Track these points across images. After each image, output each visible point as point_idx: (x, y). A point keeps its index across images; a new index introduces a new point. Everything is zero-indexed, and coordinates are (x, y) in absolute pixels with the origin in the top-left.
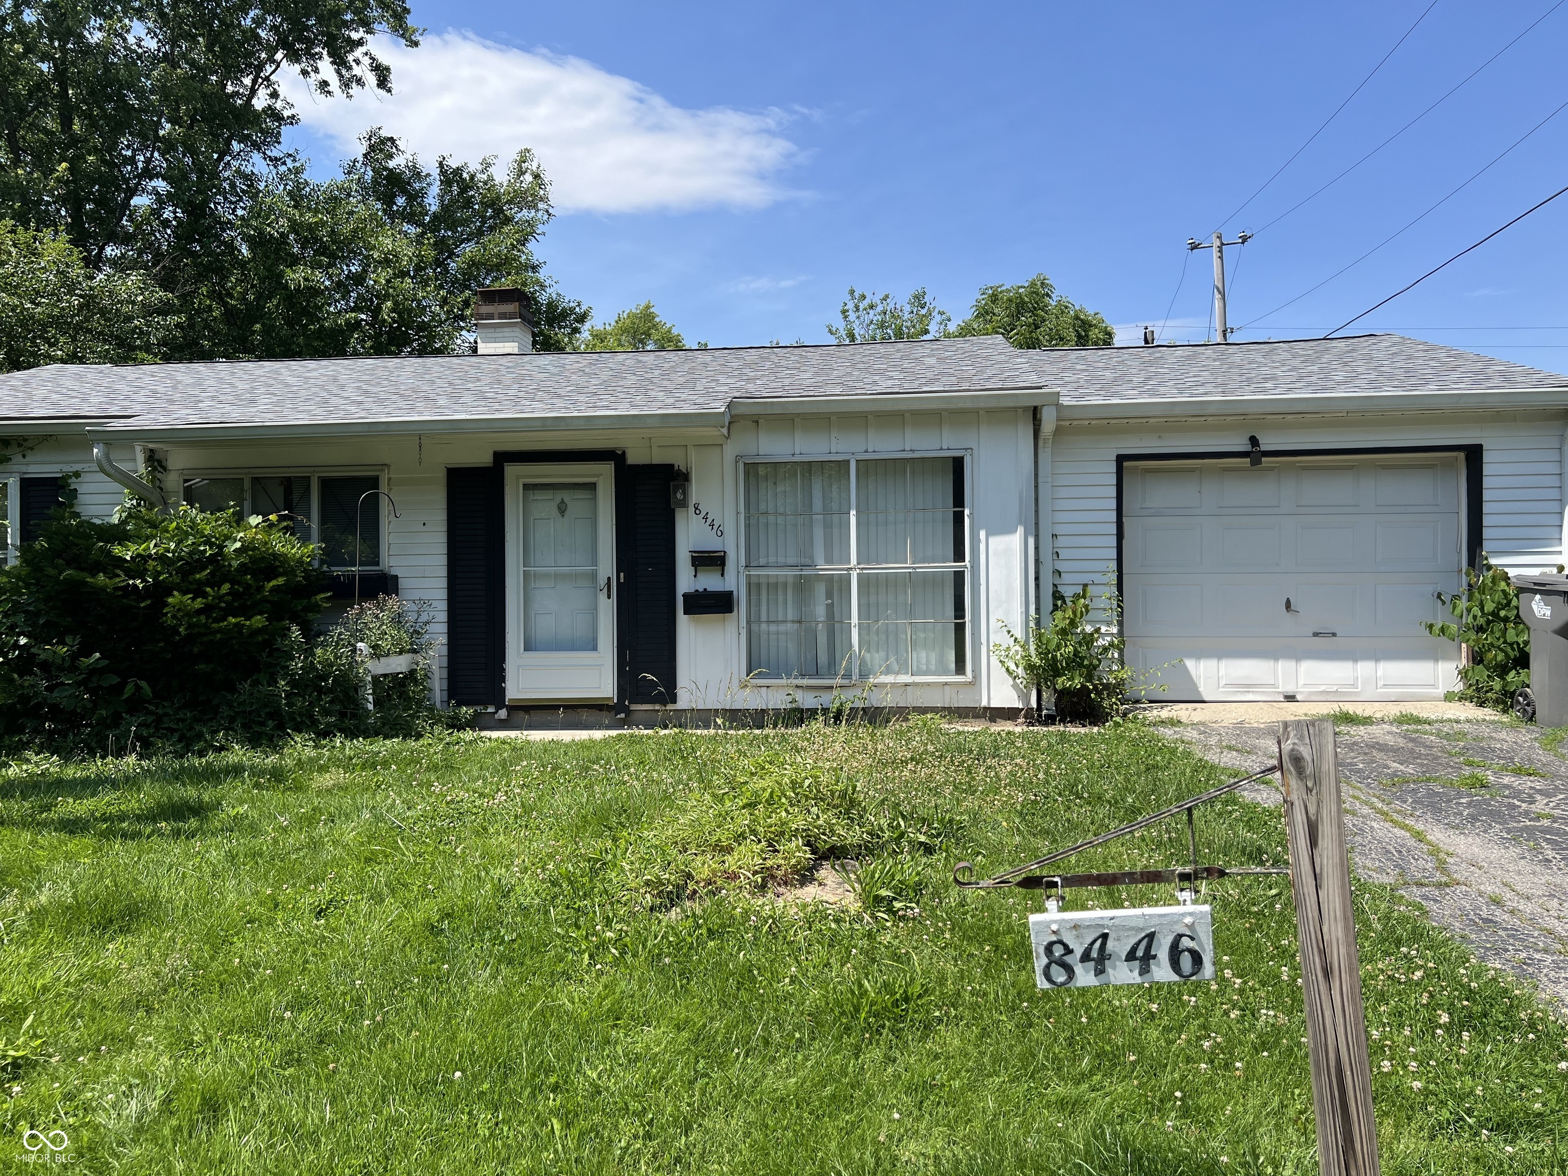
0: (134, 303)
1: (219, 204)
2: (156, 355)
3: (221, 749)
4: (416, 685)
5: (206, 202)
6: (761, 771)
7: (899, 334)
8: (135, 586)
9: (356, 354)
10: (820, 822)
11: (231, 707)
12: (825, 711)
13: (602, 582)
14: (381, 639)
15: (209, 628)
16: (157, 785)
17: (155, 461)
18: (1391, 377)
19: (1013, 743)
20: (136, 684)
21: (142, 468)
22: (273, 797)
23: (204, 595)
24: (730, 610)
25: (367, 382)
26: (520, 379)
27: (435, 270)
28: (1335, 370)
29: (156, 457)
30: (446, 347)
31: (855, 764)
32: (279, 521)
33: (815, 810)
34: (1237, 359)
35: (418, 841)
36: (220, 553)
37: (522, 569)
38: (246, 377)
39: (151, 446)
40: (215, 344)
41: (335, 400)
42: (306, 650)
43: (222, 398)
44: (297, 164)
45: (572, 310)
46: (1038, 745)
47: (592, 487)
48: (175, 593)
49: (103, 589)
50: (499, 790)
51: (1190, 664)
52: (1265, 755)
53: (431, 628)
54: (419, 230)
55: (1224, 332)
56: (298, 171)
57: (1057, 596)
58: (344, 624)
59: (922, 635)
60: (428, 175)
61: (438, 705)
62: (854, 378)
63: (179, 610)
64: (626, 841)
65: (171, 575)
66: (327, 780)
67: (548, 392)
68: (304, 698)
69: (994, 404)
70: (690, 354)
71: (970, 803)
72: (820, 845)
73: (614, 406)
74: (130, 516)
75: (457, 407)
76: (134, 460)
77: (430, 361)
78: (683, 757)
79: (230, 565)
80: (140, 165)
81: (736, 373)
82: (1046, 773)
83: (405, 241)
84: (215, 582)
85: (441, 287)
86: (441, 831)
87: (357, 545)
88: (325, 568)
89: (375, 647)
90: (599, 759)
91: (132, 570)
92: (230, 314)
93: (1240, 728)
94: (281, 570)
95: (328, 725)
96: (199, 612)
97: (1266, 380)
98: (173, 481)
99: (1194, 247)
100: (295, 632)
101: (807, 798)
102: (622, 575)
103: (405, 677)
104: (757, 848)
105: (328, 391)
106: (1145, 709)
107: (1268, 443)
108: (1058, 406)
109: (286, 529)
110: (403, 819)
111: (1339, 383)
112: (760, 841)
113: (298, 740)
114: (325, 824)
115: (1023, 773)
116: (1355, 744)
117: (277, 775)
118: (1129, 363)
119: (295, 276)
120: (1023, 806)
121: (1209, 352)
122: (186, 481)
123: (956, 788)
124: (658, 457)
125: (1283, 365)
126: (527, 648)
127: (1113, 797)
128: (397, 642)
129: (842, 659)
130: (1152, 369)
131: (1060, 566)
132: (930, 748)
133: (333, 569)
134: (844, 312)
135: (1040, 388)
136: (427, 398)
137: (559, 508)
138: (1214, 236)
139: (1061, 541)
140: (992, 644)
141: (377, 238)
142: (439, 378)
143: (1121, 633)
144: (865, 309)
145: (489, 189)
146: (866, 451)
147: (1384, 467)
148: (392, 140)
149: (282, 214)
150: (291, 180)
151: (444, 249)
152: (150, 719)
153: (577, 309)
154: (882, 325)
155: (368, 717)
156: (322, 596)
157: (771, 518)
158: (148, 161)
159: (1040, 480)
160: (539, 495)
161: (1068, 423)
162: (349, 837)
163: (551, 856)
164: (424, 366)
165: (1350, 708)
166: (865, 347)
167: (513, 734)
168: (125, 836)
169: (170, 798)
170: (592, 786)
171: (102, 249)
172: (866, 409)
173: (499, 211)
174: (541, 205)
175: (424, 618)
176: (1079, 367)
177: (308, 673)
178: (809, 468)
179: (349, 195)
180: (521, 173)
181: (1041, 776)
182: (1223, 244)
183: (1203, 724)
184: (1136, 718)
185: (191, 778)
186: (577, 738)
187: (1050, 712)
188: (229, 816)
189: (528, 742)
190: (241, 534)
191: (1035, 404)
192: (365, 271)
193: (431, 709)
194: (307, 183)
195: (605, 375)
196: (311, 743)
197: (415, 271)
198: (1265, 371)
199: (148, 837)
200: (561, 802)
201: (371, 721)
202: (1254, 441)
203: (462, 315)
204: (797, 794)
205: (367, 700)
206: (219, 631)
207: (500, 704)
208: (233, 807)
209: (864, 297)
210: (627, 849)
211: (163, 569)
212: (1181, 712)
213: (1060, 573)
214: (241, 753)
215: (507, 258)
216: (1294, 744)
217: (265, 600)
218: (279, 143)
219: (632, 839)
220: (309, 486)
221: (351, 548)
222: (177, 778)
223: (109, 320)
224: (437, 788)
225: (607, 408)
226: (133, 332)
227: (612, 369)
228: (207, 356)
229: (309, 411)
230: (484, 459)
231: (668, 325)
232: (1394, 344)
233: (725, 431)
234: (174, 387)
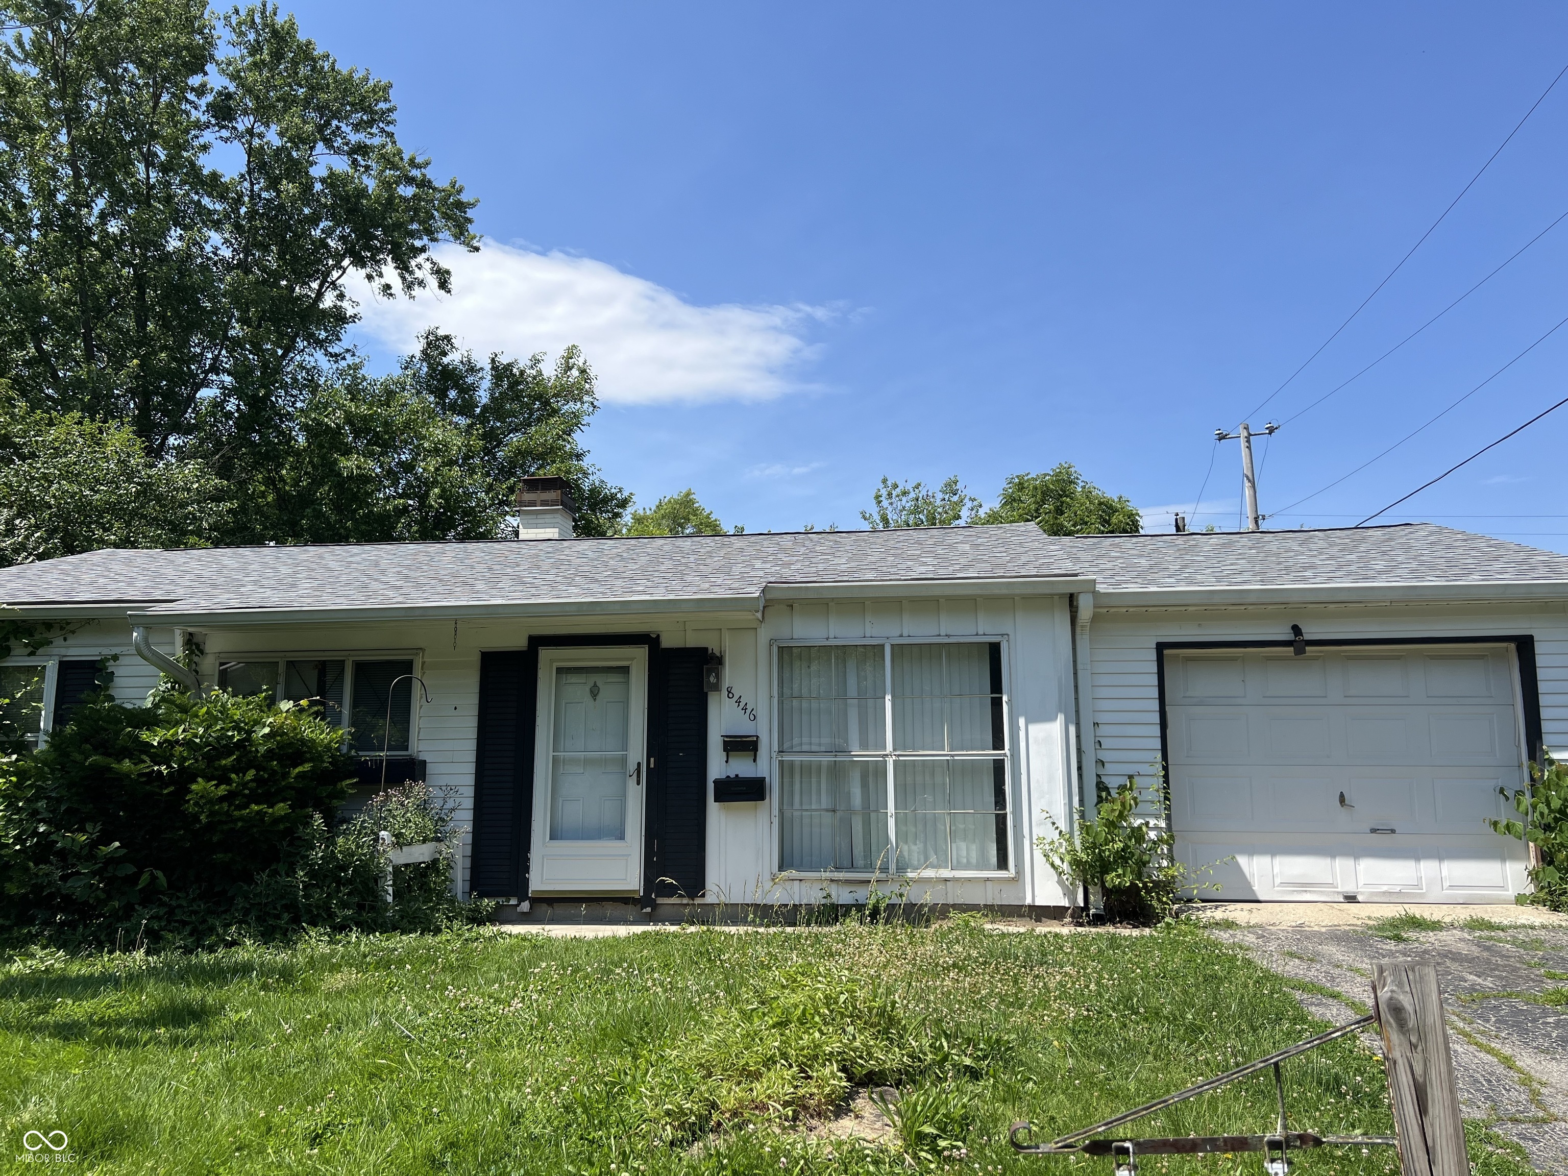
0: (189, 490)
1: (280, 397)
2: (208, 539)
3: (234, 943)
4: (437, 876)
5: (267, 396)
6: (793, 984)
7: (932, 521)
8: (160, 772)
9: (400, 539)
10: (857, 1044)
11: (246, 898)
12: (860, 907)
13: (632, 767)
14: (404, 827)
15: (231, 816)
16: (161, 985)
17: (193, 645)
18: (1432, 568)
19: (1061, 948)
20: (152, 874)
21: (179, 651)
22: (278, 1001)
23: (229, 782)
24: (762, 798)
25: (408, 567)
26: (557, 565)
27: (482, 459)
28: (1374, 559)
29: (195, 640)
30: (490, 531)
31: (893, 971)
32: (310, 706)
33: (850, 1029)
34: (1273, 547)
35: (427, 1055)
36: (248, 739)
37: (551, 754)
38: (290, 561)
39: (190, 630)
40: (265, 528)
41: (375, 585)
42: (328, 838)
43: (265, 582)
44: (357, 361)
45: (613, 497)
46: (1088, 950)
47: (625, 670)
48: (200, 780)
49: (127, 775)
50: (516, 995)
51: (1242, 860)
52: (1330, 963)
53: (456, 815)
54: (469, 421)
55: (1256, 520)
56: (356, 367)
57: (1101, 787)
58: (369, 812)
59: (962, 826)
60: (482, 369)
61: (460, 896)
62: (889, 563)
63: (202, 797)
64: (647, 1061)
65: (197, 761)
66: (337, 981)
67: (586, 577)
68: (322, 890)
69: (1029, 591)
70: (726, 539)
71: (1019, 1018)
72: (857, 1070)
73: (651, 591)
74: (163, 699)
75: (494, 592)
76: (173, 643)
77: (471, 546)
78: (710, 960)
79: (257, 751)
80: (208, 362)
81: (771, 558)
82: (1098, 983)
83: (455, 431)
84: (239, 768)
85: (488, 475)
86: (453, 1042)
87: (386, 727)
88: (353, 753)
89: (398, 836)
90: (622, 960)
91: (158, 756)
92: (283, 499)
93: (1301, 933)
94: (308, 755)
95: (345, 918)
96: (222, 799)
97: (1305, 569)
98: (209, 665)
99: (1222, 437)
100: (318, 820)
101: (843, 1015)
102: (652, 760)
103: (427, 867)
104: (788, 1074)
105: (367, 575)
106: (1198, 909)
107: (1311, 632)
108: (1095, 593)
109: (317, 714)
110: (414, 1028)
111: (1380, 572)
112: (791, 1066)
113: (313, 934)
114: (331, 1032)
115: (1074, 983)
116: (1426, 952)
117: (287, 974)
118: (1164, 551)
119: (348, 464)
120: (1075, 1022)
121: (1244, 540)
122: (222, 664)
123: (1002, 1001)
124: (692, 641)
125: (1321, 554)
126: (553, 837)
127: (1171, 1013)
128: (420, 830)
129: (879, 852)
130: (1188, 557)
131: (1103, 755)
132: (974, 953)
133: (361, 753)
134: (878, 497)
135: (1076, 575)
136: (465, 583)
137: (591, 691)
138: (1241, 428)
139: (1103, 730)
140: (1035, 837)
141: (428, 429)
142: (479, 563)
143: (1169, 828)
144: (898, 496)
145: (537, 384)
146: (901, 636)
147: (1432, 658)
148: (447, 338)
149: (341, 407)
150: (350, 375)
151: (492, 439)
152: (162, 911)
153: (619, 495)
154: (916, 510)
155: (386, 910)
156: (348, 782)
157: (805, 704)
158: (216, 359)
159: (1079, 666)
160: (573, 679)
161: (1105, 610)
162: (356, 1048)
163: (566, 1075)
164: (465, 551)
165: (1417, 911)
166: (899, 533)
167: (534, 929)
168: (120, 1043)
169: (172, 1001)
170: (613, 993)
171: (165, 438)
172: (900, 594)
173: (547, 403)
174: (586, 398)
175: (450, 804)
176: (1113, 554)
177: (328, 863)
178: (843, 652)
179: (404, 389)
180: (569, 368)
181: (1093, 987)
182: (1250, 435)
183: (1261, 926)
184: (1189, 919)
185: (196, 979)
186: (600, 935)
187: (1098, 912)
188: (231, 1022)
189: (549, 939)
190: (271, 720)
191: (1071, 592)
192: (414, 459)
193: (452, 901)
194: (364, 379)
195: (644, 560)
196: (326, 938)
197: (463, 459)
198: (1303, 559)
199: (145, 1045)
200: (578, 1009)
201: (390, 914)
202: (1296, 630)
203: (507, 500)
204: (831, 1011)
205: (387, 891)
206: (241, 819)
207: (523, 896)
208: (237, 1012)
209: (895, 486)
210: (647, 1070)
211: (189, 754)
212: (1238, 913)
213: (1103, 763)
214: (252, 949)
215: (552, 447)
216: (1392, 991)
217: (290, 787)
218: (340, 340)
219: (654, 1058)
220: (343, 670)
221: (381, 732)
222: (182, 978)
223: (165, 506)
224: (451, 992)
225: (644, 592)
226: (187, 518)
227: (649, 554)
228: (257, 541)
229: (348, 595)
230: (519, 643)
231: (708, 512)
232: (1432, 534)
233: (759, 615)
234: (219, 572)
